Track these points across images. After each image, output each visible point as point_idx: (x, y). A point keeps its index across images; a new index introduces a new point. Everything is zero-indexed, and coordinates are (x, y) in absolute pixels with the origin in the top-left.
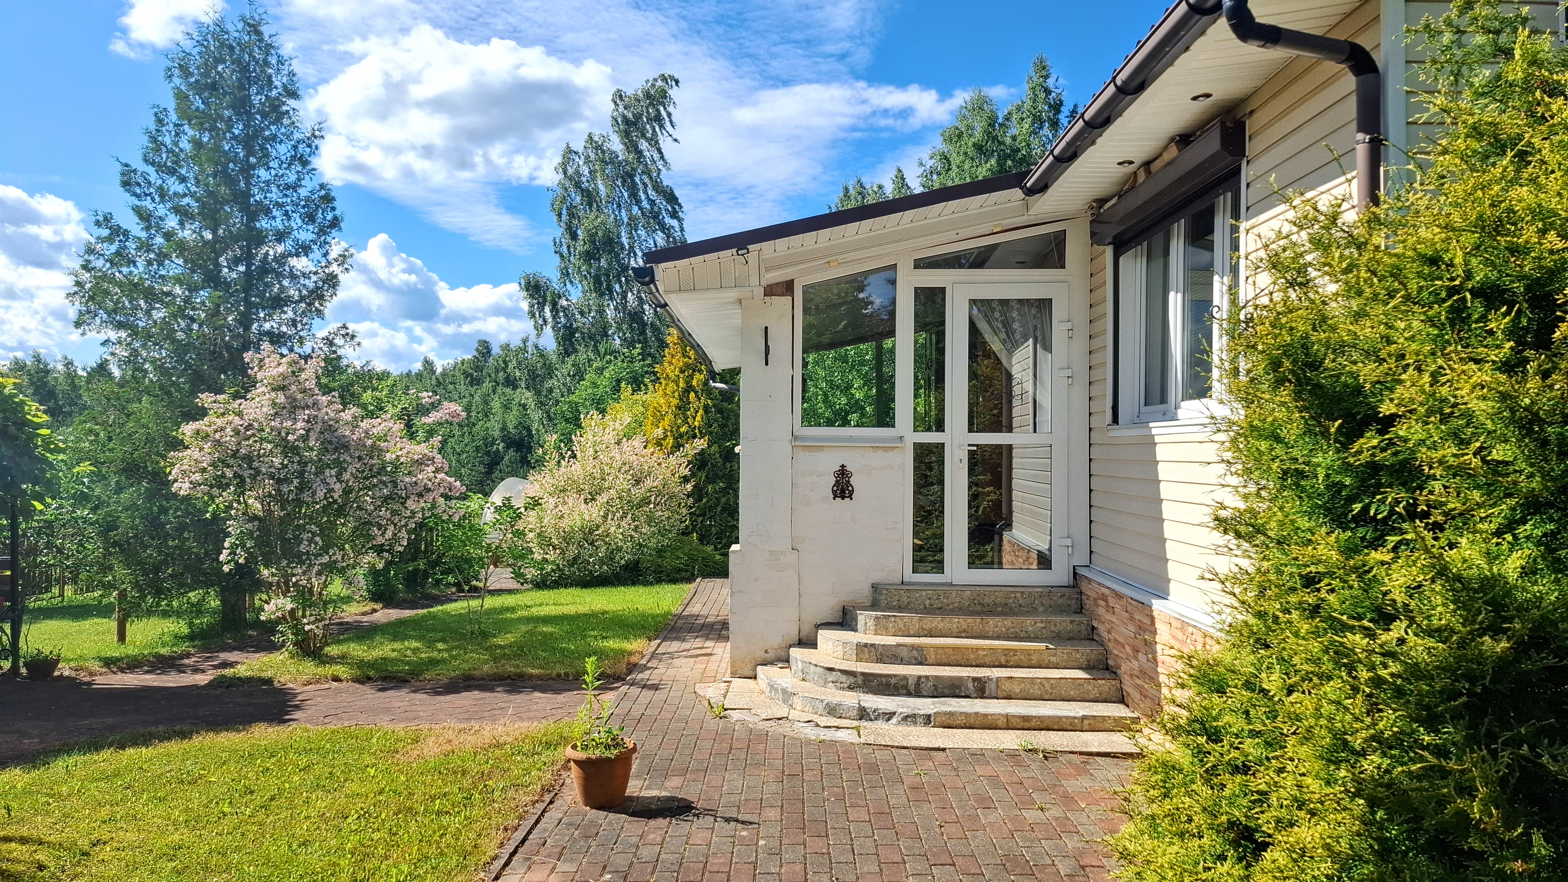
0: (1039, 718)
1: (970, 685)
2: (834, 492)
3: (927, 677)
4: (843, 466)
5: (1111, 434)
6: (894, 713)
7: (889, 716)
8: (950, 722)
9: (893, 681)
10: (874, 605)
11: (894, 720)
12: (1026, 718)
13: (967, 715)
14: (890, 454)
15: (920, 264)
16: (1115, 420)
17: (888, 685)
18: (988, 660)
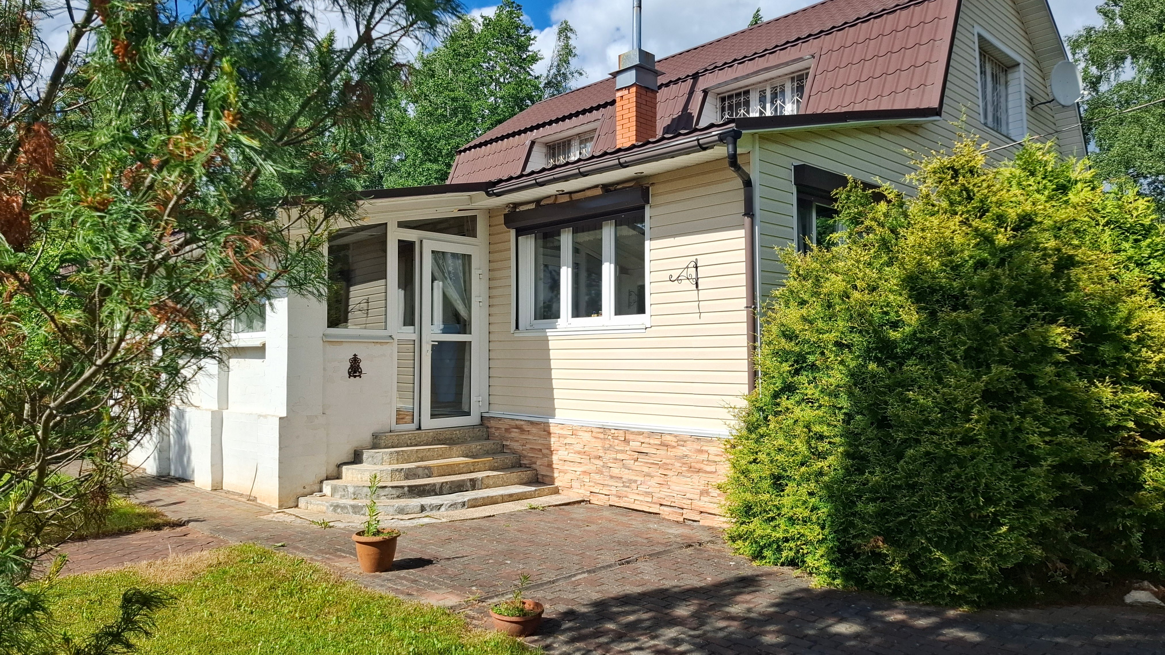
0: (517, 494)
1: (468, 484)
2: (349, 373)
3: (446, 482)
4: (355, 355)
5: (516, 335)
6: (442, 505)
7: (439, 507)
8: (475, 504)
9: (427, 488)
10: (375, 446)
11: (443, 509)
12: (511, 495)
13: (483, 498)
14: (385, 347)
15: (403, 225)
16: (517, 327)
17: (424, 490)
18: (464, 470)
